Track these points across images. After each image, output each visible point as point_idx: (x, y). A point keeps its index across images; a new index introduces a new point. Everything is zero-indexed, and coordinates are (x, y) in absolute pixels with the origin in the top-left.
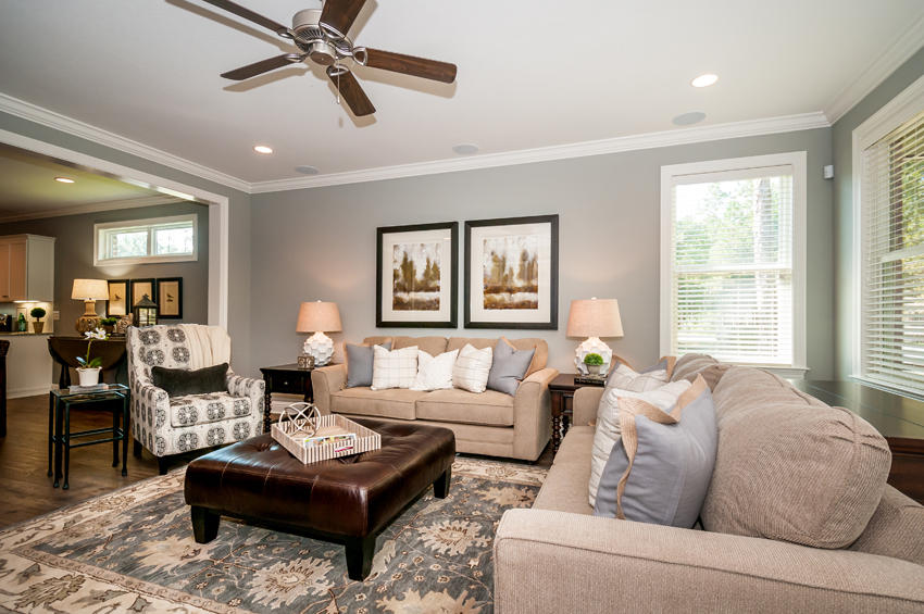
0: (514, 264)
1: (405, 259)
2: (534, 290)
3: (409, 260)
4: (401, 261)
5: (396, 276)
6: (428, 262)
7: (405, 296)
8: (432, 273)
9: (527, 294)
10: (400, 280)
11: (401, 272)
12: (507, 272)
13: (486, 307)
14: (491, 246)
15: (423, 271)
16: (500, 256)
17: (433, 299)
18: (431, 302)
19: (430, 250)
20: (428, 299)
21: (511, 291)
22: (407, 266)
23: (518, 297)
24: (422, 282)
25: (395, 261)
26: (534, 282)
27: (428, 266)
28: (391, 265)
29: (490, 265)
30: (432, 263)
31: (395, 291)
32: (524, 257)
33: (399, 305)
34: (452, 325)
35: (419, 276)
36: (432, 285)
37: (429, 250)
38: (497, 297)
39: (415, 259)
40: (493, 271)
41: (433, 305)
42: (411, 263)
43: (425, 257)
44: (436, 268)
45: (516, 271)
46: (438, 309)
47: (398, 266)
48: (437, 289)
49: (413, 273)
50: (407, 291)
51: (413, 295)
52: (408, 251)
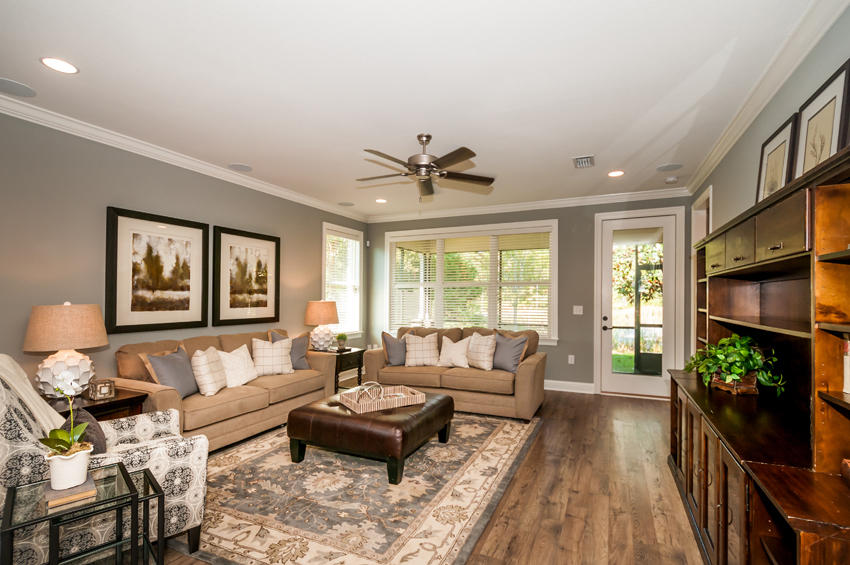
0: (252, 269)
1: (150, 249)
2: (264, 292)
3: (154, 254)
4: (143, 252)
5: (135, 270)
6: (177, 259)
7: (148, 295)
8: (181, 271)
9: (260, 295)
10: (142, 275)
11: (143, 266)
12: (247, 277)
13: (231, 306)
14: (236, 253)
15: (171, 268)
16: (242, 261)
17: (182, 298)
18: (180, 301)
19: (180, 248)
20: (177, 298)
21: (251, 292)
22: (153, 261)
23: (256, 297)
24: (171, 279)
25: (135, 253)
26: (264, 286)
27: (177, 263)
28: (129, 255)
29: (235, 269)
30: (181, 265)
31: (135, 288)
32: (259, 264)
33: (139, 305)
34: (202, 324)
35: (167, 273)
36: (181, 283)
37: (177, 247)
38: (240, 297)
39: (161, 253)
40: (236, 274)
41: (184, 305)
42: (158, 257)
43: (174, 253)
44: (186, 267)
45: (254, 275)
46: (187, 309)
47: (139, 259)
48: (187, 288)
49: (160, 269)
50: (152, 289)
51: (159, 294)
52: (153, 245)
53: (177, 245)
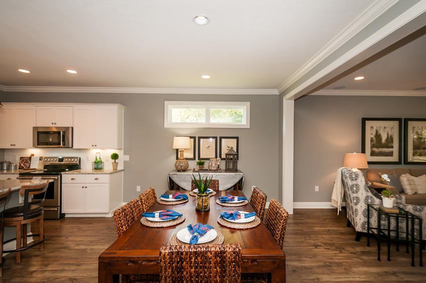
1: (377, 132)
3: (379, 133)
4: (374, 133)
5: (372, 140)
6: (388, 135)
7: (376, 150)
8: (390, 140)
10: (375, 142)
11: (374, 139)
13: (414, 155)
14: (416, 129)
15: (385, 139)
18: (389, 152)
20: (387, 151)
21: (424, 149)
22: (378, 136)
24: (385, 144)
25: (371, 134)
28: (370, 135)
30: (389, 137)
31: (372, 147)
33: (373, 154)
34: (399, 163)
35: (383, 141)
36: (389, 145)
38: (419, 151)
39: (381, 133)
40: (416, 139)
41: (391, 154)
42: (380, 135)
43: (386, 132)
44: (391, 138)
46: (392, 156)
47: (373, 136)
48: (392, 147)
49: (381, 139)
50: (377, 147)
51: (380, 150)
52: (378, 130)
53: (388, 129)
